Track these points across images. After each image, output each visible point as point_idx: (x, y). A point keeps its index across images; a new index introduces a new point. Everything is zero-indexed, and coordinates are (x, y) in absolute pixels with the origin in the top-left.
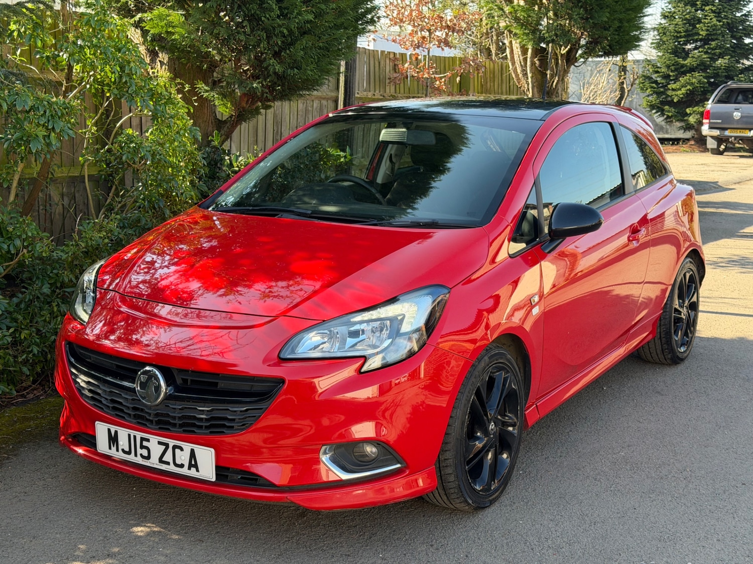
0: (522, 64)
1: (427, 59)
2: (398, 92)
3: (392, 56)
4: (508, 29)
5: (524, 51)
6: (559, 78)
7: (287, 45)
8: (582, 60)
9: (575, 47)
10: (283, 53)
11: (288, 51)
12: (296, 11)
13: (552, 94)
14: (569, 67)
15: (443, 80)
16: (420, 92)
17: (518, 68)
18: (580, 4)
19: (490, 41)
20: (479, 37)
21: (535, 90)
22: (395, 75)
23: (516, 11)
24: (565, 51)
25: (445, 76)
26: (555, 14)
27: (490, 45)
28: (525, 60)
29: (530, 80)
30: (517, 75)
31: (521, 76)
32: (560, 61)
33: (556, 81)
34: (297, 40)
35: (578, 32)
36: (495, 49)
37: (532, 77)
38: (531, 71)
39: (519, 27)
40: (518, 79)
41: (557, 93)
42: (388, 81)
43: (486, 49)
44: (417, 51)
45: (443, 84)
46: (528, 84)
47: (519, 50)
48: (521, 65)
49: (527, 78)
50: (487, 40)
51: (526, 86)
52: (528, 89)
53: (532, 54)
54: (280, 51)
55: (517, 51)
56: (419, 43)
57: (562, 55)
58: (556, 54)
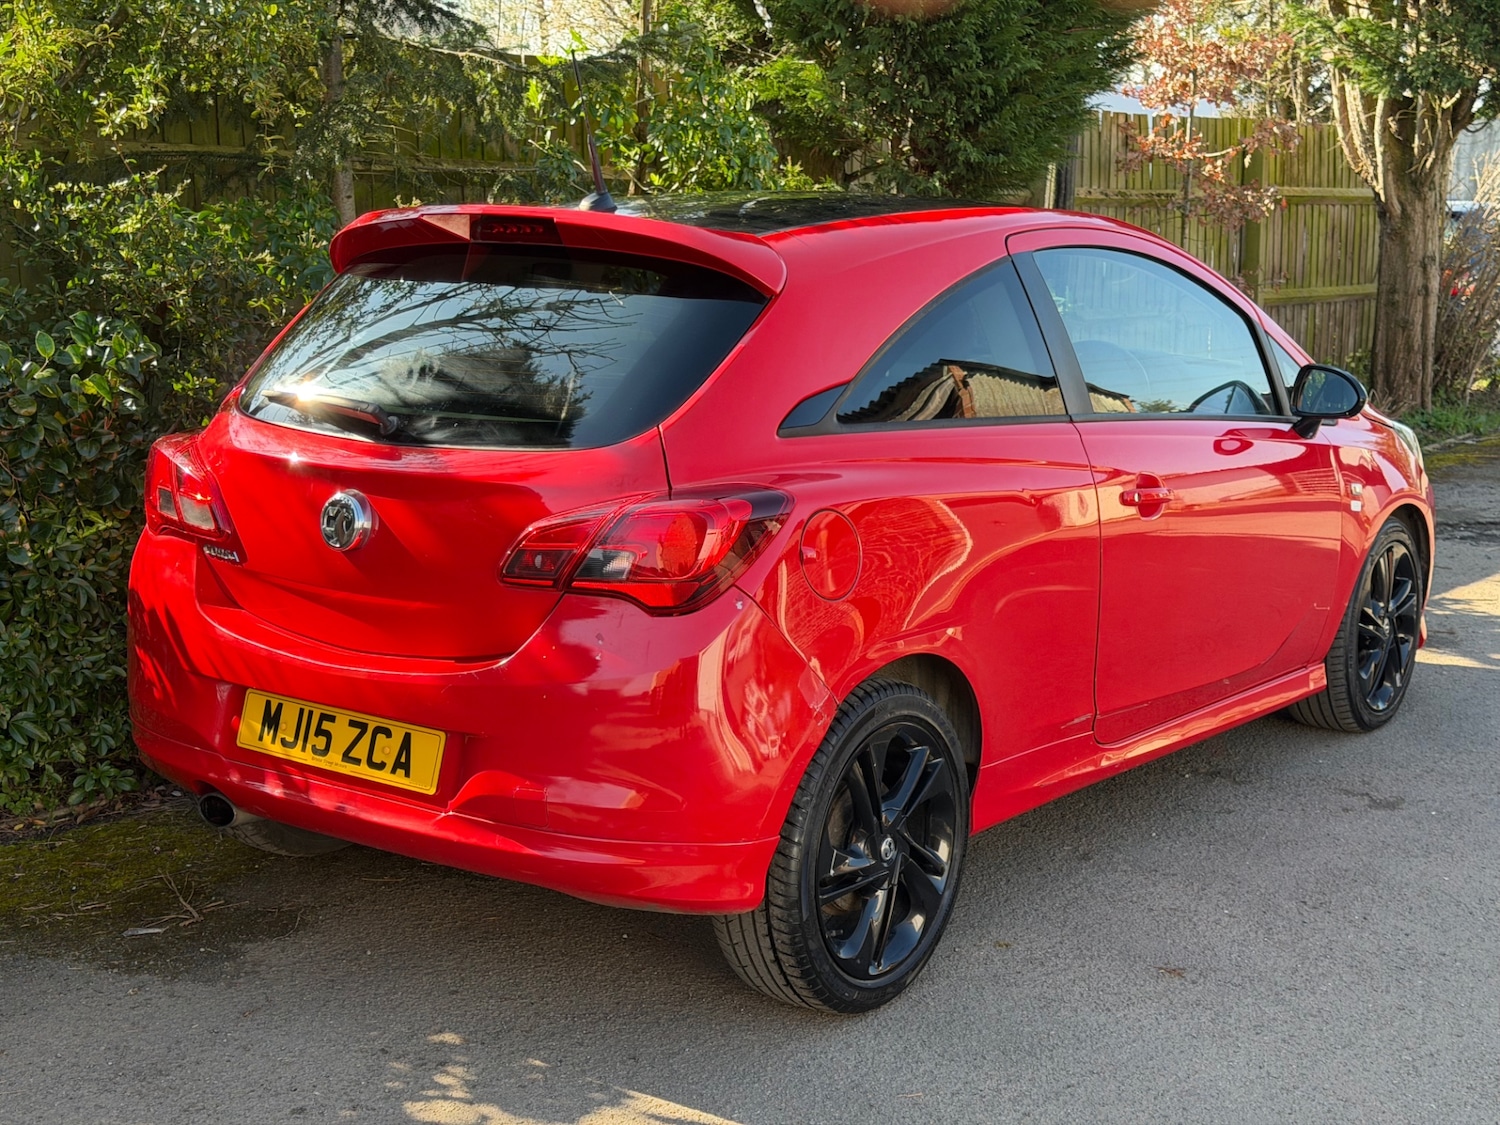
0: (1365, 128)
1: (1188, 125)
2: (1131, 186)
3: (1122, 120)
4: (1342, 63)
5: (1369, 102)
6: (1437, 155)
7: (989, 112)
8: (1483, 120)
9: (1470, 94)
10: (981, 129)
11: (989, 124)
12: (1009, 55)
13: (1422, 185)
14: (1455, 133)
15: (1219, 163)
16: (1171, 184)
17: (1355, 137)
18: (1482, 17)
19: (1292, 85)
20: (1269, 78)
21: (1390, 177)
22: (1130, 155)
23: (1356, 31)
24: (1449, 104)
25: (1223, 156)
26: (1433, 36)
27: (1291, 92)
28: (1371, 121)
29: (1379, 159)
30: (1353, 150)
31: (1360, 151)
32: (1439, 122)
33: (1430, 160)
34: (1004, 104)
35: (1477, 67)
36: (1300, 100)
37: (1384, 154)
38: (1381, 143)
39: (1363, 61)
40: (1356, 158)
41: (1433, 182)
42: (1113, 167)
43: (1283, 100)
44: (1171, 110)
45: (1219, 170)
46: (1376, 167)
47: (1359, 102)
48: (1362, 131)
49: (1375, 155)
50: (1284, 83)
51: (1371, 169)
52: (1376, 176)
53: (1384, 110)
54: (977, 124)
55: (1355, 104)
56: (1175, 95)
57: (1444, 110)
58: (1433, 109)
